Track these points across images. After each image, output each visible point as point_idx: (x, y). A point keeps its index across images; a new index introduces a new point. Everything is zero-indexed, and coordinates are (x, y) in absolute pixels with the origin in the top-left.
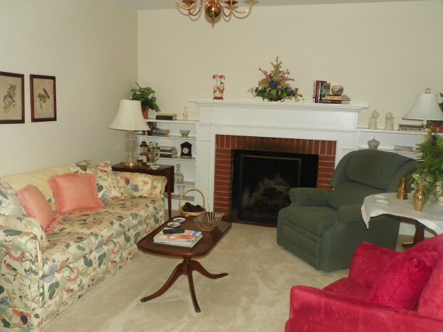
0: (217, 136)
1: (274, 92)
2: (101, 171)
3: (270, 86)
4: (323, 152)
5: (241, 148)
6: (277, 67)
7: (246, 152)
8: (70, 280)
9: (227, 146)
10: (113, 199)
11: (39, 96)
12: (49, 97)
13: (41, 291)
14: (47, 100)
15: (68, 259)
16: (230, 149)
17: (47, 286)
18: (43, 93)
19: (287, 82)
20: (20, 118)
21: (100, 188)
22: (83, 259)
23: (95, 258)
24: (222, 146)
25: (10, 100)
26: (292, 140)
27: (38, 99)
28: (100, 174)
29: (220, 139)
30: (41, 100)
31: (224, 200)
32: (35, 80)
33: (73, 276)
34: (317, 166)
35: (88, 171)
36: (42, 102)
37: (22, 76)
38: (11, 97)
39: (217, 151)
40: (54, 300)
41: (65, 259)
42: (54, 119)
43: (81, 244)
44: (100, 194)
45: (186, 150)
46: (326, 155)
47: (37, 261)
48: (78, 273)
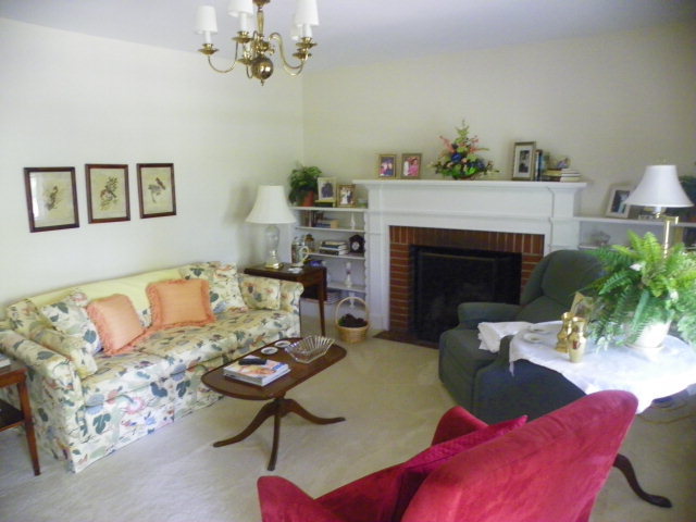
0: (391, 227)
1: (458, 168)
2: (219, 275)
3: (453, 159)
4: (527, 249)
5: (421, 243)
6: (463, 132)
7: (427, 249)
8: (128, 411)
9: (404, 241)
10: (233, 310)
11: (151, 187)
12: (164, 188)
13: (82, 423)
14: (163, 192)
15: (120, 388)
16: (407, 244)
17: (90, 418)
18: (156, 183)
19: (476, 153)
20: (124, 215)
21: (215, 297)
22: (150, 388)
23: (171, 387)
24: (397, 240)
25: (110, 195)
26: (485, 233)
27: (150, 191)
28: (216, 279)
29: (395, 231)
30: (153, 192)
31: (402, 312)
32: (144, 170)
33: (133, 407)
34: (520, 262)
35: (203, 276)
36: (155, 195)
37: (125, 167)
38: (110, 192)
39: (392, 246)
40: (104, 435)
41: (117, 388)
42: (174, 213)
43: (144, 371)
44: (214, 305)
45: (356, 246)
46: (532, 254)
47: (72, 389)
48: (143, 404)
